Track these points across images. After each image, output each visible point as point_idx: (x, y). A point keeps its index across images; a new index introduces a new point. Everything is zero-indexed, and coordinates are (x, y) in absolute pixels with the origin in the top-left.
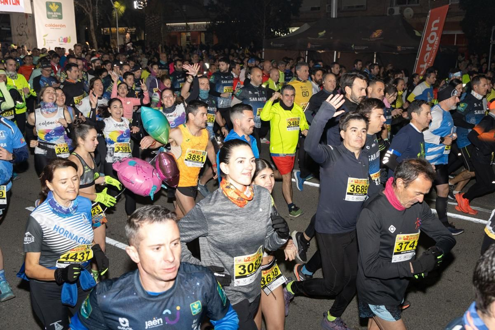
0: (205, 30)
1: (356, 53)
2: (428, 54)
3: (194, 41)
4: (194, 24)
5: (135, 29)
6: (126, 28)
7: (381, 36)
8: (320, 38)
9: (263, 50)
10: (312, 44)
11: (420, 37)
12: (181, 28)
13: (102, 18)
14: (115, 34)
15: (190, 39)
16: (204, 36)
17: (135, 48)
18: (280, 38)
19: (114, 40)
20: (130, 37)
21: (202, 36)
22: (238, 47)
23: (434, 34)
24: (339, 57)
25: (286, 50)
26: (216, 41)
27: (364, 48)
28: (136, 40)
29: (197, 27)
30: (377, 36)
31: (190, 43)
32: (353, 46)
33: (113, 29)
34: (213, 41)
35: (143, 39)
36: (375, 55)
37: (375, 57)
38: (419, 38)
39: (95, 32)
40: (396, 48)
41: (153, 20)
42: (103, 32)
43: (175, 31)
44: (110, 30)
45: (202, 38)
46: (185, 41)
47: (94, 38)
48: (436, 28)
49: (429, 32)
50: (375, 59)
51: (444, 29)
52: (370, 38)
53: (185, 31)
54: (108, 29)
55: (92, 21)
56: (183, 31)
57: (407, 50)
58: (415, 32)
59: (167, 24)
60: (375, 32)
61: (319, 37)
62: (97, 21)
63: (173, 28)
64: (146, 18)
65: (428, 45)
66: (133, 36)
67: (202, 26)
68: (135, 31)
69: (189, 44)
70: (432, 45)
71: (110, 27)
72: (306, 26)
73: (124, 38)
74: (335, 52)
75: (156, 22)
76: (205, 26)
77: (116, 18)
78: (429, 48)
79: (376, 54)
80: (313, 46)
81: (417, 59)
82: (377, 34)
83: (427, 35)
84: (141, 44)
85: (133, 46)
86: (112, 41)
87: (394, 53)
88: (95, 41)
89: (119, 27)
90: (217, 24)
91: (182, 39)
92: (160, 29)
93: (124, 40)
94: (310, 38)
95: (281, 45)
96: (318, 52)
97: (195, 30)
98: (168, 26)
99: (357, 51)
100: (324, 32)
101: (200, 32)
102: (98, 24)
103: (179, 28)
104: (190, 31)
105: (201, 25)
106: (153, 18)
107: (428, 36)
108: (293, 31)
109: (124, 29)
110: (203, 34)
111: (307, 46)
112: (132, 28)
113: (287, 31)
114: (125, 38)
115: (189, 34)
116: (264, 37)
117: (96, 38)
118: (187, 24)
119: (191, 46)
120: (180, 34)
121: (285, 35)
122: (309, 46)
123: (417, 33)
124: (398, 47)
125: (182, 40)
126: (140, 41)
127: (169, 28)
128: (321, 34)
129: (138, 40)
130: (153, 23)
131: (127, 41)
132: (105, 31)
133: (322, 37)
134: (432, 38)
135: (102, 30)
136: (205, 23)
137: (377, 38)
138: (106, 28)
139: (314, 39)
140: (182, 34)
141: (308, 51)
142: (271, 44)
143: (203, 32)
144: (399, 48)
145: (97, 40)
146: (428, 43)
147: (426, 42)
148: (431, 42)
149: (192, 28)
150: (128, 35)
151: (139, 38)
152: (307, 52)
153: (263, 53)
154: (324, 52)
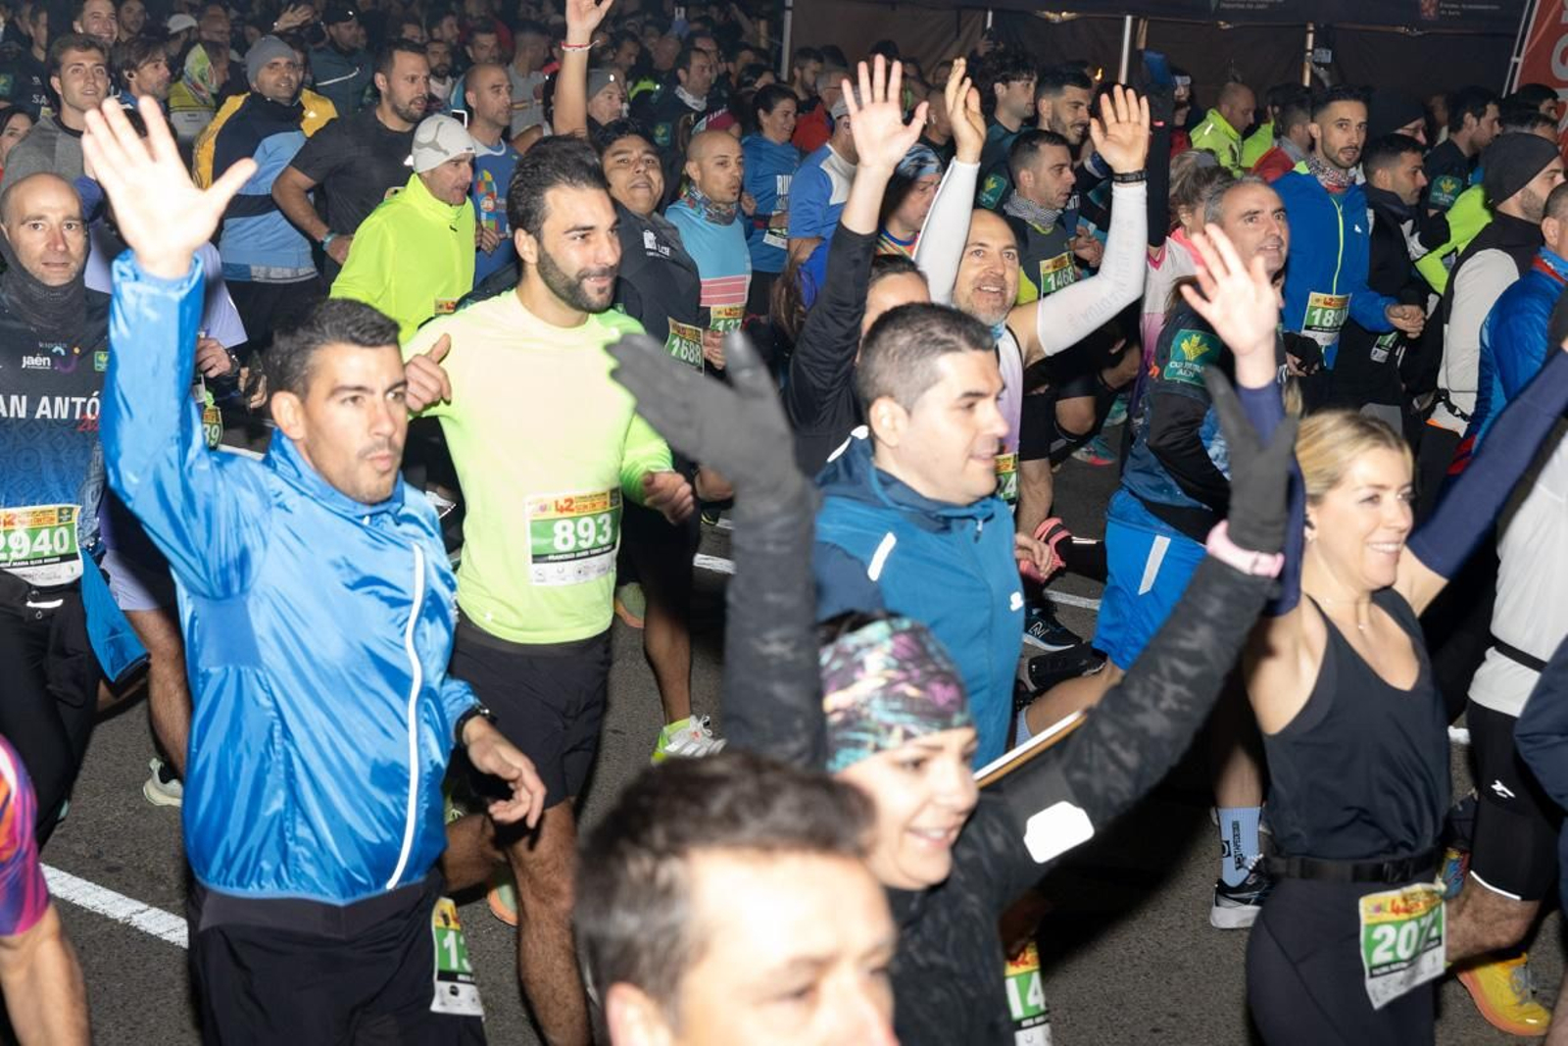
1: (1224, 25)
9: (790, 0)
24: (1142, 45)
27: (1263, 3)
36: (1311, 37)
37: (1310, 47)
40: (1416, 6)
57: (1468, 15)
74: (1129, 19)
79: (1316, 33)
81: (1514, 59)
87: (1403, 30)
96: (1047, 20)
99: (1230, 15)
124: (1426, 3)
141: (997, 13)
144: (1428, 7)
152: (990, 14)
153: (788, 16)
154: (1071, 21)
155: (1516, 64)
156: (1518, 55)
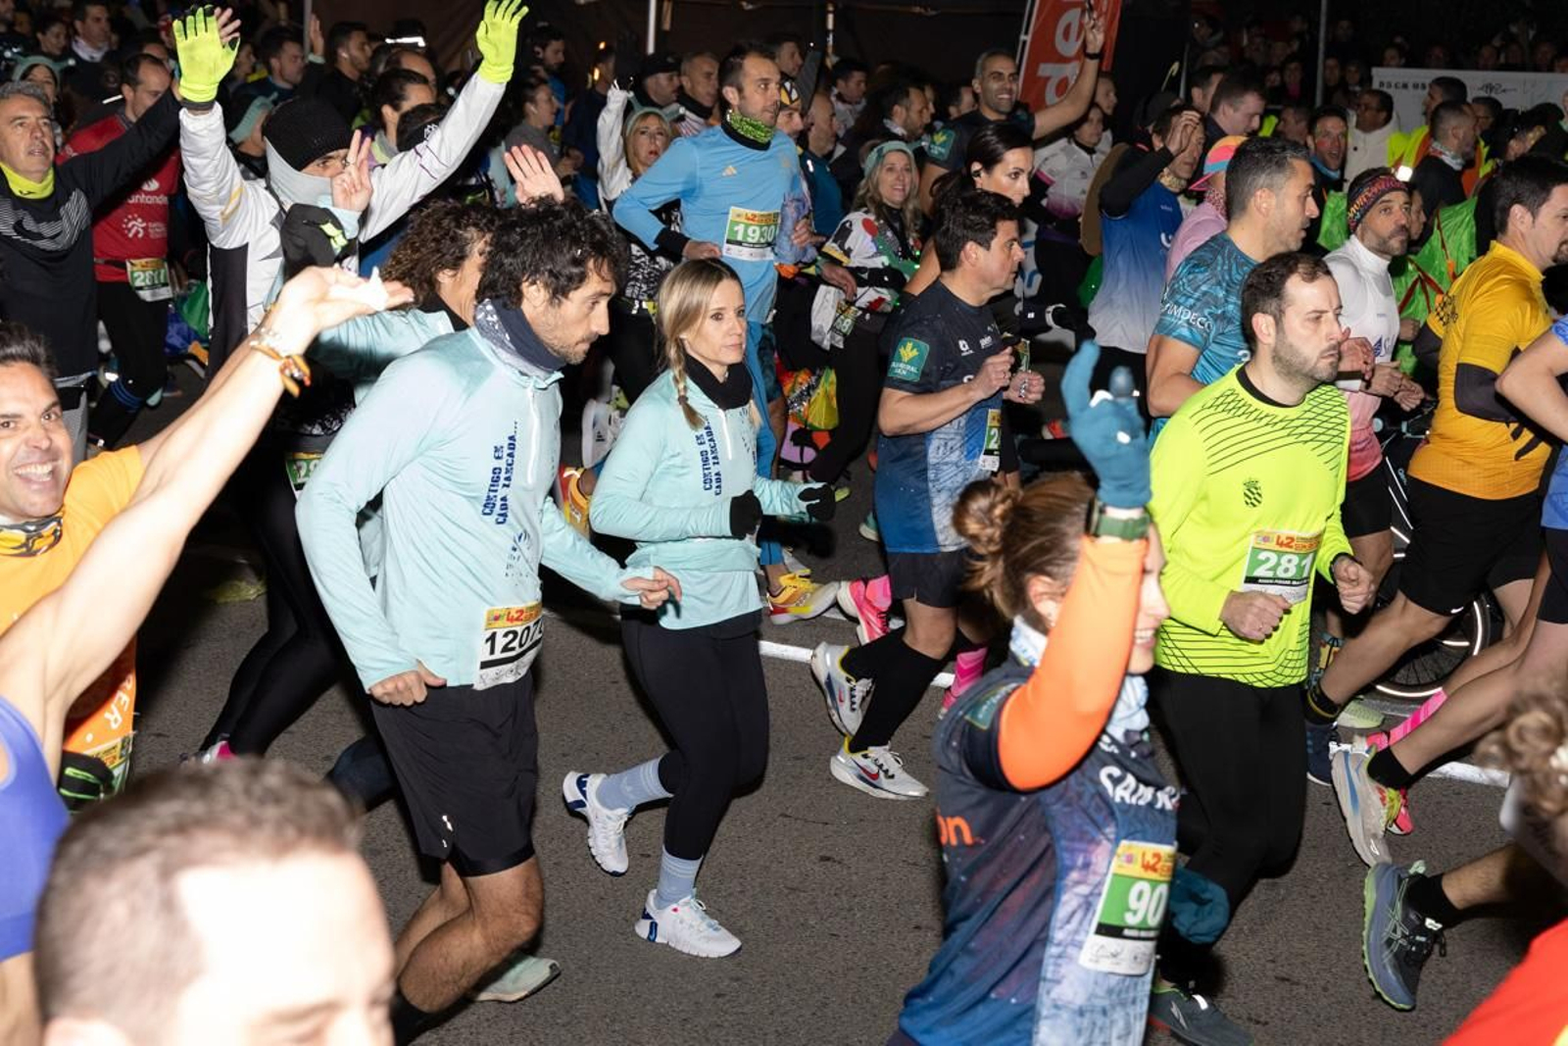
1: (746, 6)
24: (667, 25)
36: (831, 17)
50: (831, 36)
79: (833, 12)
81: (1023, 37)
87: (917, 9)
155: (1025, 43)
156: (1026, 33)
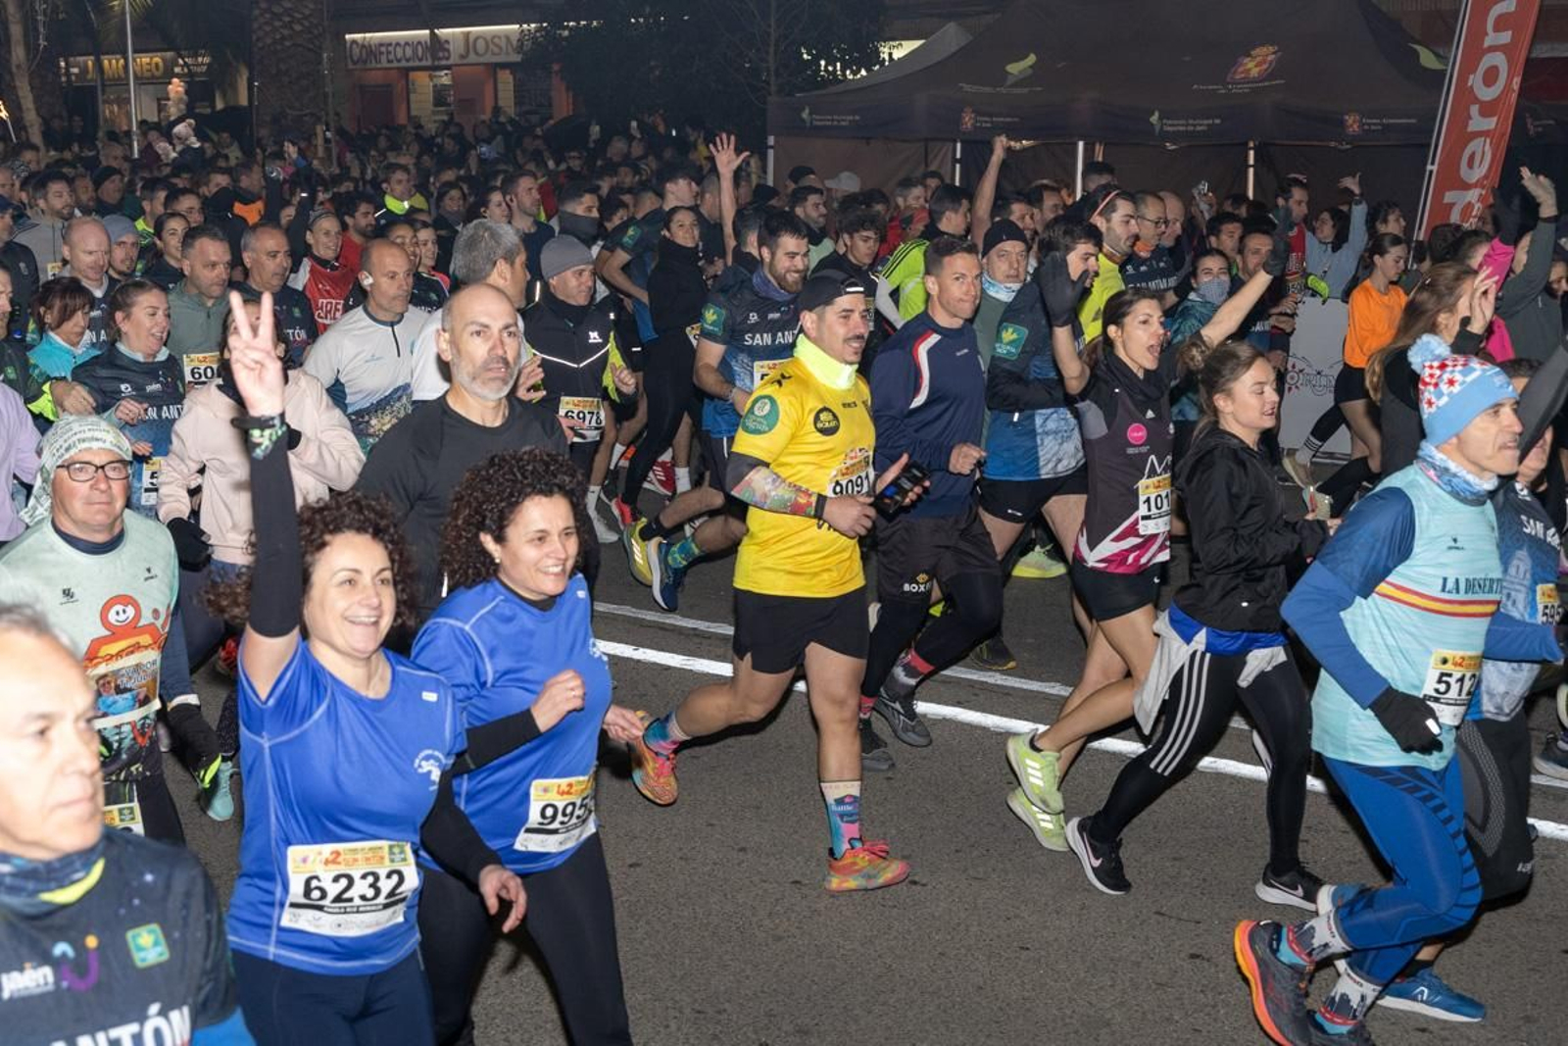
0: (517, 58)
1: (1170, 146)
2: (1475, 146)
3: (468, 104)
4: (468, 34)
5: (207, 60)
6: (169, 54)
7: (1271, 75)
8: (1012, 86)
9: (771, 140)
10: (978, 113)
11: (1443, 73)
12: (409, 52)
13: (61, 16)
14: (121, 82)
15: (451, 99)
16: (511, 87)
17: (210, 140)
18: (840, 88)
19: (116, 108)
20: (187, 92)
21: (500, 86)
22: (662, 129)
23: (1499, 60)
25: (868, 139)
26: (562, 105)
27: (1202, 124)
28: (213, 106)
29: (481, 45)
30: (1255, 72)
31: (451, 115)
32: (1154, 119)
33: (112, 63)
34: (550, 105)
35: (244, 101)
36: (1252, 154)
37: (1251, 161)
38: (1437, 79)
39: (31, 76)
40: (1342, 123)
41: (287, 19)
42: (68, 74)
43: (385, 64)
44: (99, 64)
45: (501, 94)
46: (431, 107)
47: (28, 102)
48: (1505, 37)
49: (1475, 52)
50: (1251, 171)
51: (1537, 37)
52: (1225, 84)
53: (429, 63)
54: (90, 62)
55: (16, 31)
56: (417, 63)
57: (1386, 127)
58: (1416, 54)
59: (347, 37)
60: (1249, 55)
61: (1009, 83)
62: (42, 30)
63: (371, 52)
64: (257, 12)
65: (1474, 109)
66: (198, 91)
67: (503, 43)
68: (209, 65)
69: (445, 118)
70: (1487, 109)
71: (98, 53)
72: (952, 37)
73: (159, 100)
74: (1081, 145)
75: (298, 28)
76: (515, 43)
77: (123, 13)
78: (1478, 123)
80: (986, 122)
81: (1429, 167)
82: (1254, 65)
83: (1470, 66)
84: (235, 122)
85: (199, 133)
86: (107, 111)
87: (1333, 144)
88: (31, 116)
89: (135, 51)
90: (566, 33)
91: (413, 97)
92: (321, 56)
93: (161, 109)
94: (967, 87)
95: (846, 120)
97: (472, 58)
98: (354, 42)
99: (1174, 137)
100: (1032, 59)
101: (495, 68)
102: (42, 43)
103: (399, 52)
104: (451, 62)
105: (495, 36)
106: (288, 12)
107: (1474, 71)
108: (898, 54)
109: (157, 60)
110: (506, 79)
111: (958, 121)
112: (195, 55)
113: (871, 58)
114: (161, 101)
115: (444, 78)
116: (773, 88)
117: (37, 100)
118: (433, 34)
119: (453, 130)
120: (407, 76)
121: (863, 72)
122: (968, 120)
123: (1427, 59)
124: (1350, 119)
125: (413, 106)
126: (232, 110)
127: (356, 51)
128: (1014, 68)
129: (220, 105)
130: (286, 32)
131: (173, 112)
132: (75, 70)
133: (1021, 82)
134: (1491, 77)
135: (63, 64)
136: (516, 27)
137: (1254, 81)
138: (81, 59)
139: (988, 90)
140: (412, 75)
141: (962, 142)
142: (805, 115)
143: (504, 66)
144: (1353, 123)
145: (38, 114)
146: (1476, 100)
147: (1466, 96)
148: (1487, 94)
149: (456, 49)
150: (176, 87)
151: (224, 96)
152: (959, 145)
153: (771, 153)
154: (1032, 148)
155: (1431, 172)
156: (1433, 163)
